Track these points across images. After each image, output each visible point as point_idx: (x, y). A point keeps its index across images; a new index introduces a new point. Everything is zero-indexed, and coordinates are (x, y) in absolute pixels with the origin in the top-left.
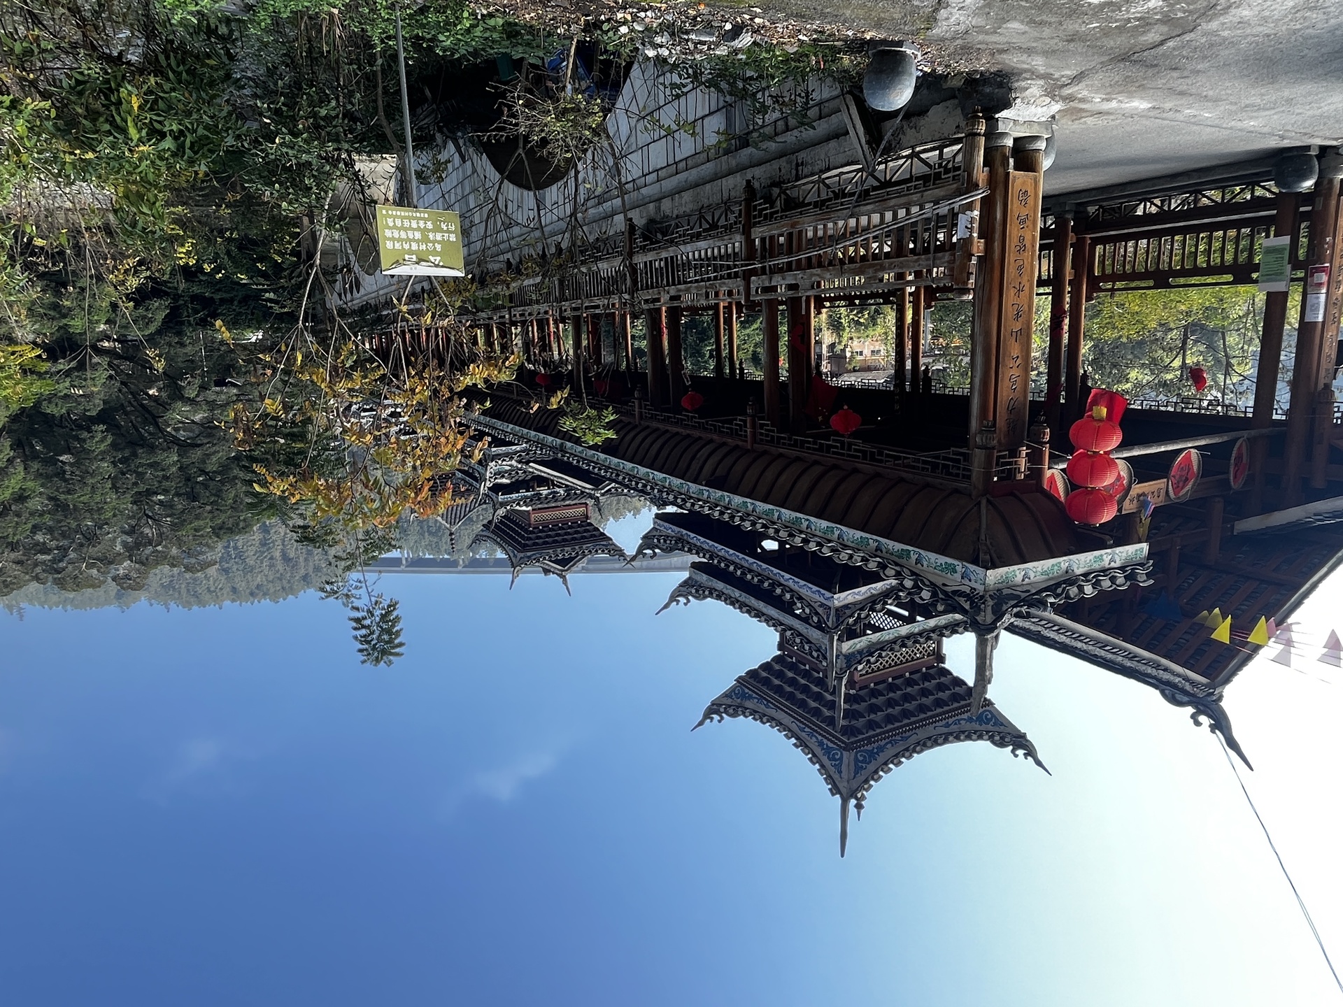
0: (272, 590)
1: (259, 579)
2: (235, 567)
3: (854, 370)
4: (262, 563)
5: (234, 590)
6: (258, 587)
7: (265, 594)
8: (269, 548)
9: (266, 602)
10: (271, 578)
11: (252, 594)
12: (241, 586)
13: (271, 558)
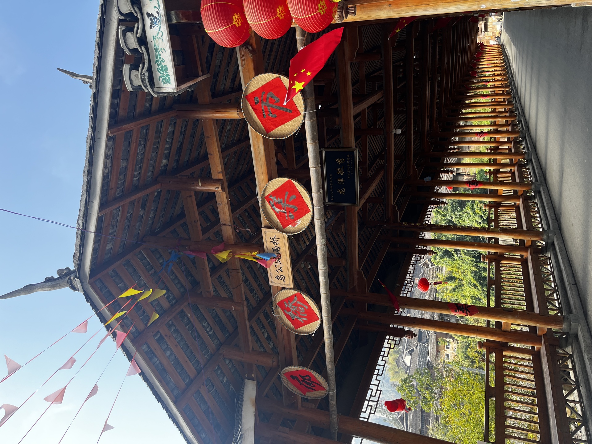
3: (437, 342)
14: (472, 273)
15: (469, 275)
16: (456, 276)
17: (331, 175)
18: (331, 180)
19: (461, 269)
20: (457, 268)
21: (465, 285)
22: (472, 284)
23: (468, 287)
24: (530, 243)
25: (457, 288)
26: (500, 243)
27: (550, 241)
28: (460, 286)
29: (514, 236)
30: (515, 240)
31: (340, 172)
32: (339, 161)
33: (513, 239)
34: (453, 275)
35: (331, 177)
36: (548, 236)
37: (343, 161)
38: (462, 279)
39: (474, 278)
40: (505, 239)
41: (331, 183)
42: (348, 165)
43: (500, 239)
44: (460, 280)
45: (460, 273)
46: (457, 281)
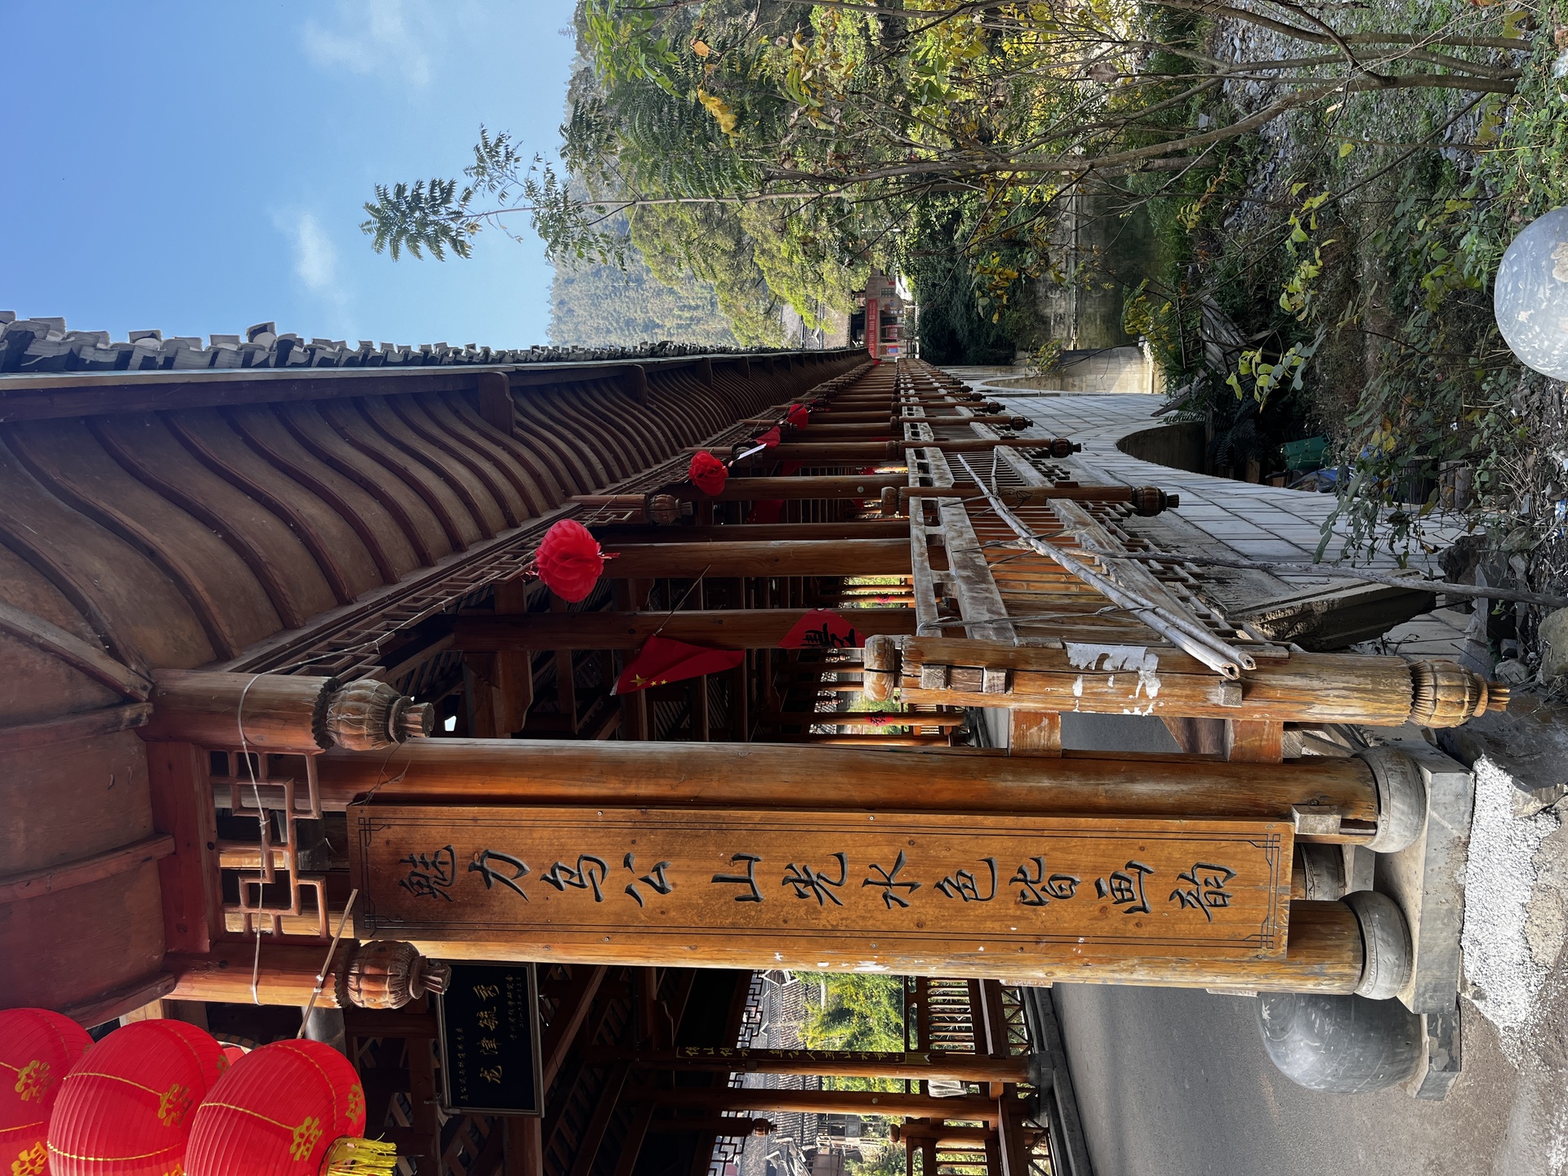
0: (563, 327)
1: (581, 312)
2: (601, 285)
4: (603, 318)
5: (570, 281)
6: (570, 311)
7: (559, 319)
8: (622, 330)
9: (549, 319)
10: (581, 328)
11: (562, 303)
12: (575, 290)
13: (609, 331)
14: (890, 997)
15: (885, 1001)
16: (852, 1006)
17: (459, 1030)
18: (460, 1042)
19: (863, 987)
20: (854, 985)
21: (876, 1029)
22: (892, 1026)
23: (883, 1036)
24: (1000, 1091)
25: (857, 1039)
26: (933, 1092)
27: (1044, 1085)
28: (863, 1034)
29: (963, 1074)
30: (965, 1084)
31: (487, 1020)
32: (484, 993)
33: (962, 1082)
34: (846, 1004)
35: (459, 1034)
36: (1039, 1072)
37: (494, 991)
38: (869, 1013)
39: (896, 1009)
40: (944, 1084)
41: (461, 1052)
42: (510, 1003)
43: (931, 1083)
44: (863, 1017)
45: (862, 998)
46: (855, 1020)
